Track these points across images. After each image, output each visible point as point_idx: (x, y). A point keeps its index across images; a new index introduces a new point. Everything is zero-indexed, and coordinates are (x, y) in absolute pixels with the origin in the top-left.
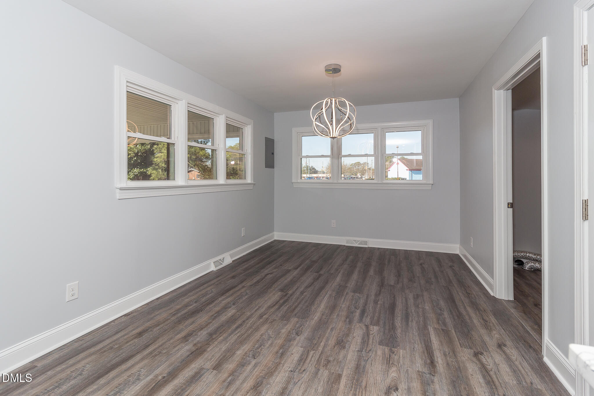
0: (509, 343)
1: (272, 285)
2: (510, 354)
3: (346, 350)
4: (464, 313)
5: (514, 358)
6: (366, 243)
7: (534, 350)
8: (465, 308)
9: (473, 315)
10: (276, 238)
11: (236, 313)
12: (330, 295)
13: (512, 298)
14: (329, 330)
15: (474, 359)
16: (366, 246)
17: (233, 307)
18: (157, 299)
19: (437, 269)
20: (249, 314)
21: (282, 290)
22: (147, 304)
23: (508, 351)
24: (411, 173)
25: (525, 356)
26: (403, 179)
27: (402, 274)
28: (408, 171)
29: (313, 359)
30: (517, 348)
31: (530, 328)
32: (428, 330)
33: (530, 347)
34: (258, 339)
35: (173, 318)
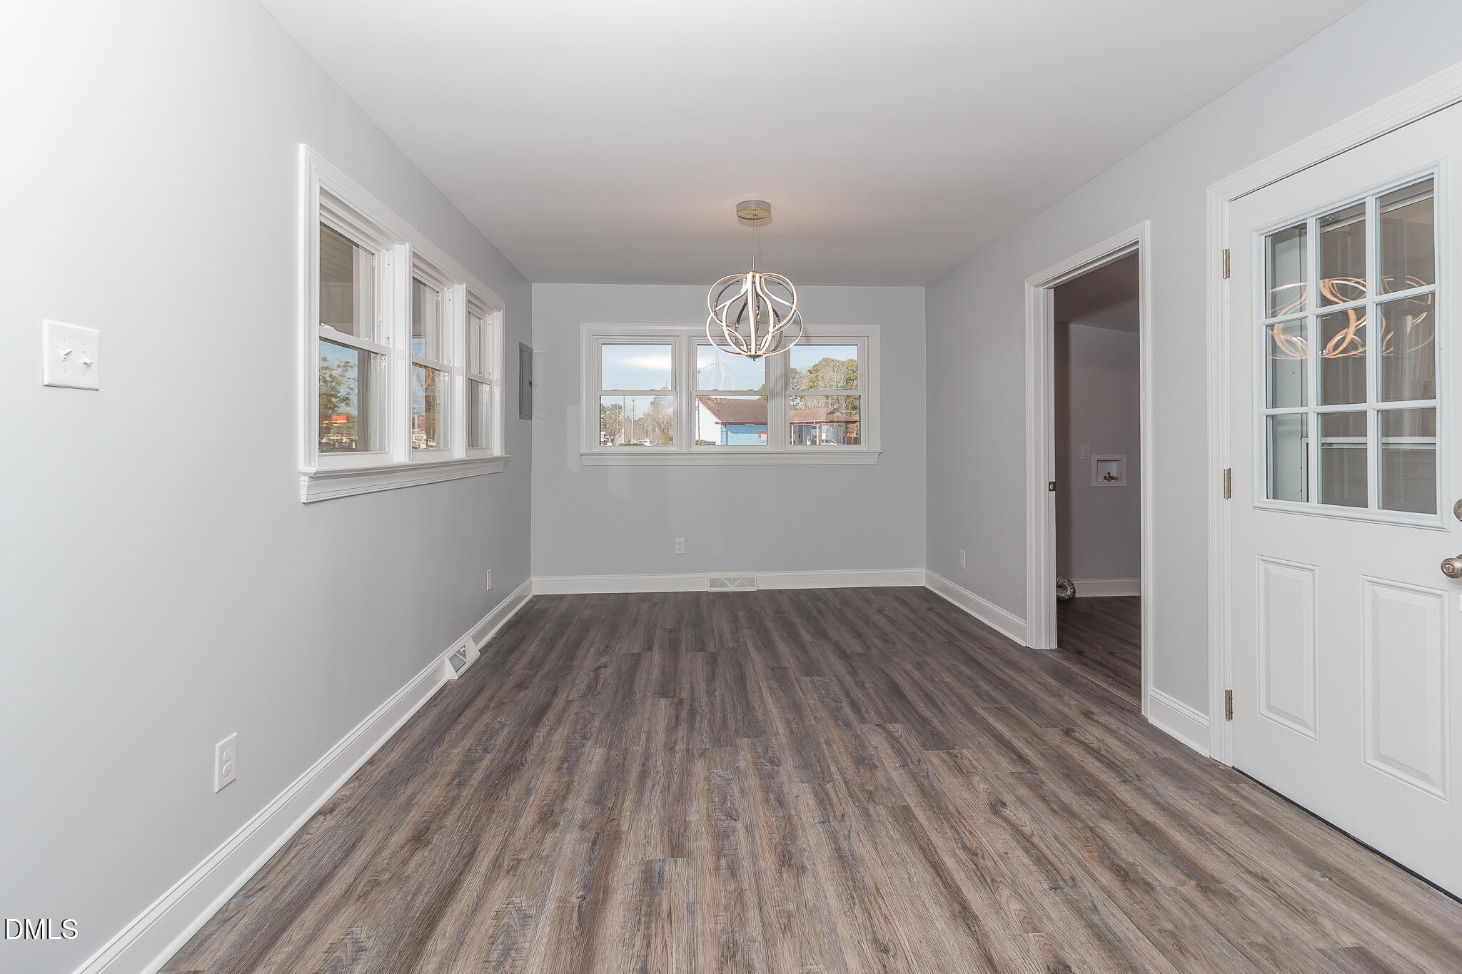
0: (1094, 709)
1: (630, 689)
2: (1107, 723)
3: (880, 769)
4: (1005, 677)
5: (1114, 727)
6: (752, 581)
7: (1131, 712)
8: (1002, 670)
9: (1020, 679)
10: (536, 591)
11: (608, 755)
12: (770, 688)
13: (1054, 646)
14: (824, 746)
15: (1069, 739)
16: (754, 589)
17: (589, 743)
18: (371, 762)
19: (912, 616)
20: (639, 749)
21: (663, 693)
22: (356, 777)
23: (1101, 720)
24: (724, 430)
25: (1126, 721)
26: (709, 444)
27: (862, 631)
28: (720, 425)
29: (840, 796)
30: (1109, 713)
31: (1104, 684)
32: (976, 712)
33: (1123, 708)
34: (707, 787)
35: (467, 792)
